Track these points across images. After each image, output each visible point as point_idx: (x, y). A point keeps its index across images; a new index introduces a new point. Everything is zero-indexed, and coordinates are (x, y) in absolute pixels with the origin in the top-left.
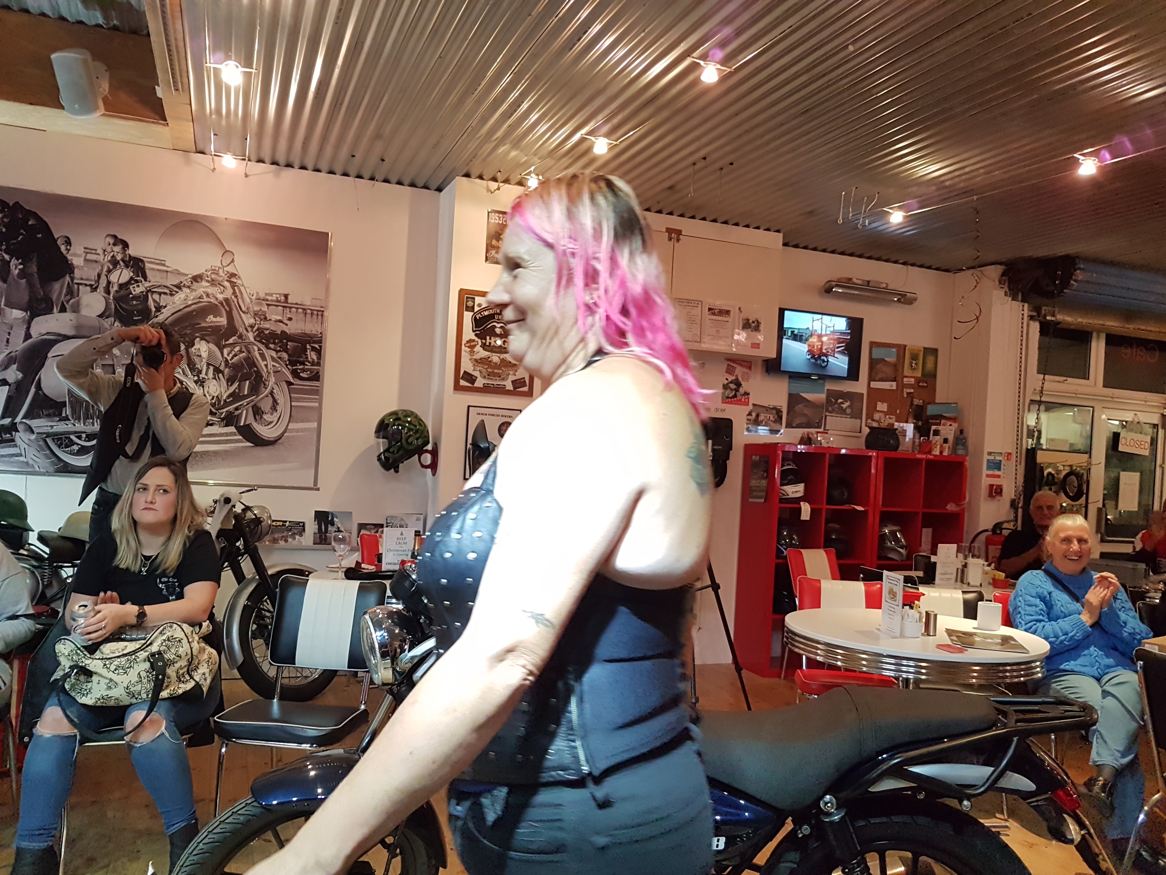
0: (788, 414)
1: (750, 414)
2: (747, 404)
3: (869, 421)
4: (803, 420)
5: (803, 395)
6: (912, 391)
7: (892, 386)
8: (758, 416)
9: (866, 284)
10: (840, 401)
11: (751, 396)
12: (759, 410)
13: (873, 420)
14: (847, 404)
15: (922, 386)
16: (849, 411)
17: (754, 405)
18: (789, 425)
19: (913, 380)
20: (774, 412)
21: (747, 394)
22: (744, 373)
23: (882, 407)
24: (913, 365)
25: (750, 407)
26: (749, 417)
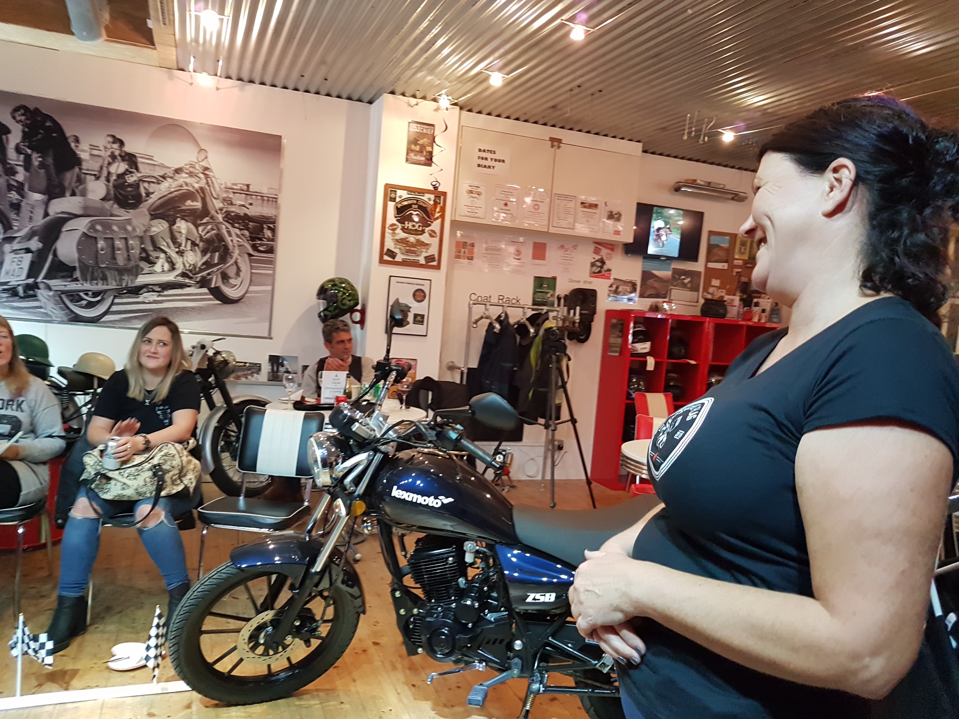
0: (641, 287)
1: (611, 286)
2: (609, 278)
3: (705, 294)
4: (652, 292)
5: (655, 272)
6: (740, 270)
7: (724, 266)
8: (617, 287)
9: (707, 185)
10: (683, 277)
11: (612, 272)
12: (619, 283)
13: (708, 293)
14: (688, 280)
15: (748, 267)
16: (689, 285)
17: (615, 279)
18: (642, 296)
19: (741, 262)
20: (630, 284)
21: (609, 270)
22: (608, 253)
23: (716, 282)
24: (742, 250)
25: (611, 281)
26: (611, 289)
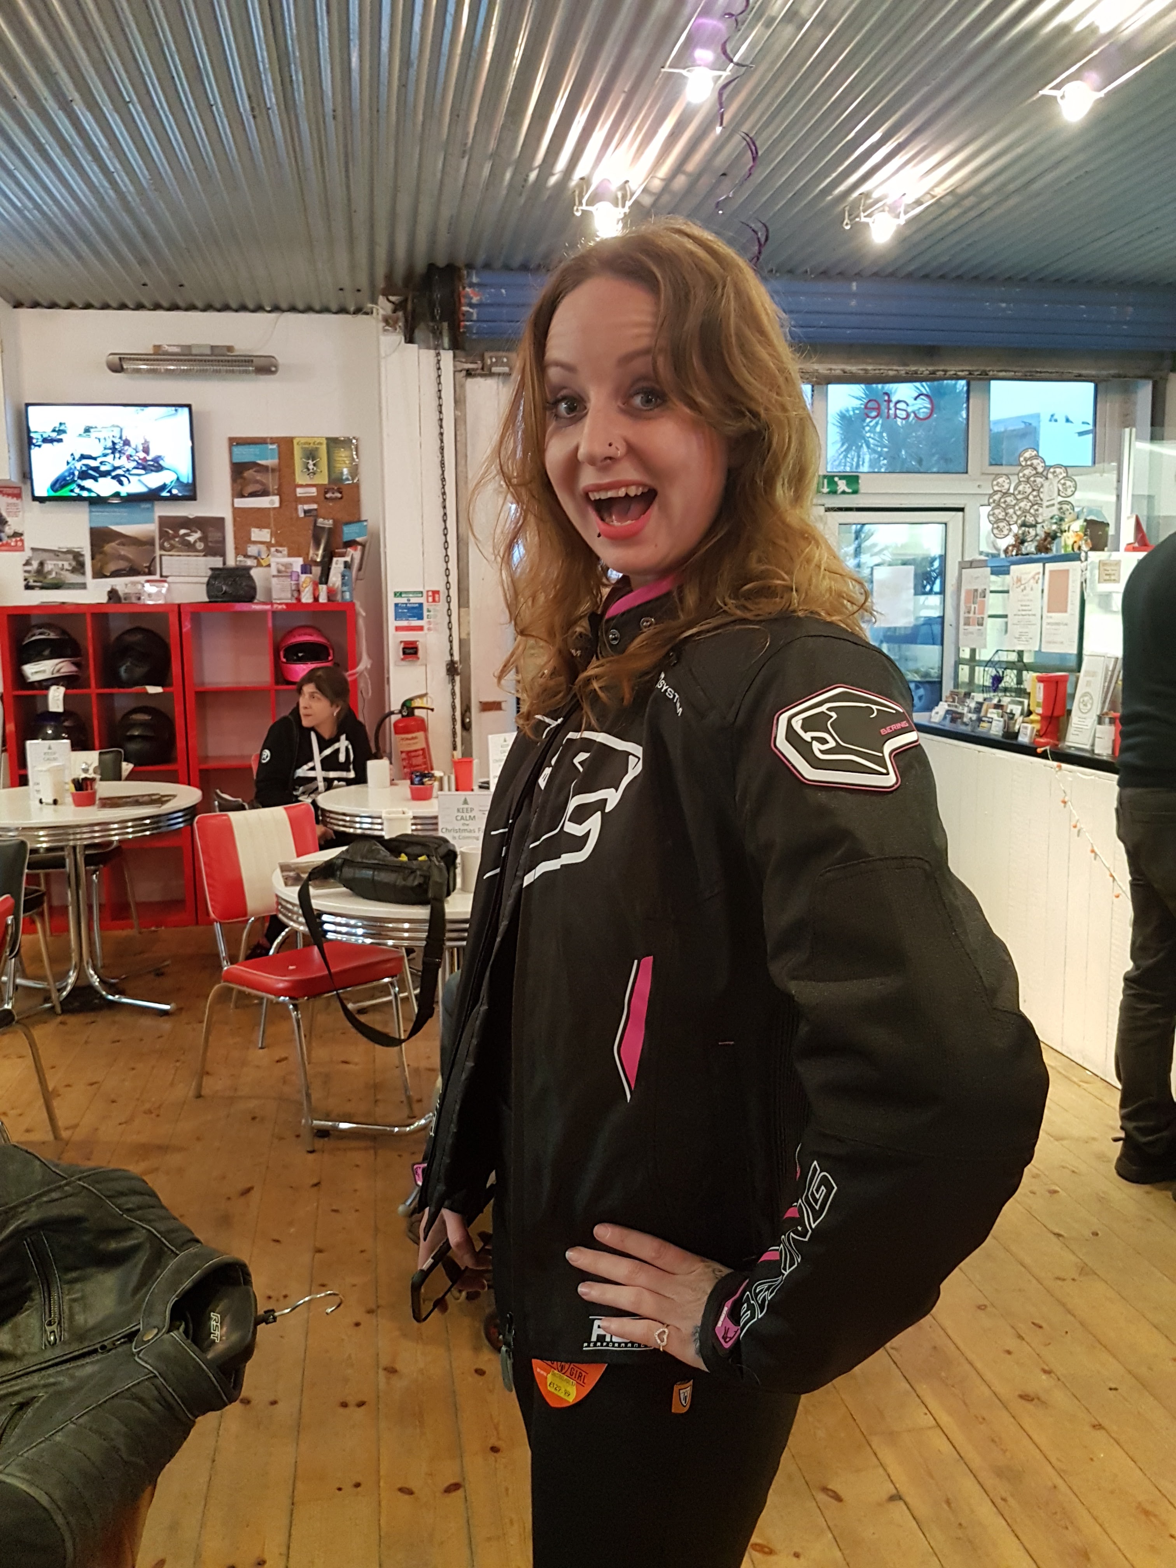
0: (93, 558)
1: (28, 563)
2: (22, 549)
3: (240, 558)
4: (122, 564)
5: (114, 528)
6: (315, 506)
7: (272, 502)
8: (42, 564)
9: (208, 352)
10: (182, 532)
11: (25, 537)
12: (45, 555)
13: (246, 556)
14: (198, 535)
15: (331, 499)
16: (200, 546)
17: (33, 549)
18: (99, 574)
19: (314, 490)
20: (70, 556)
21: (16, 535)
22: (8, 505)
23: (260, 535)
24: (311, 467)
25: (28, 553)
26: (28, 568)
